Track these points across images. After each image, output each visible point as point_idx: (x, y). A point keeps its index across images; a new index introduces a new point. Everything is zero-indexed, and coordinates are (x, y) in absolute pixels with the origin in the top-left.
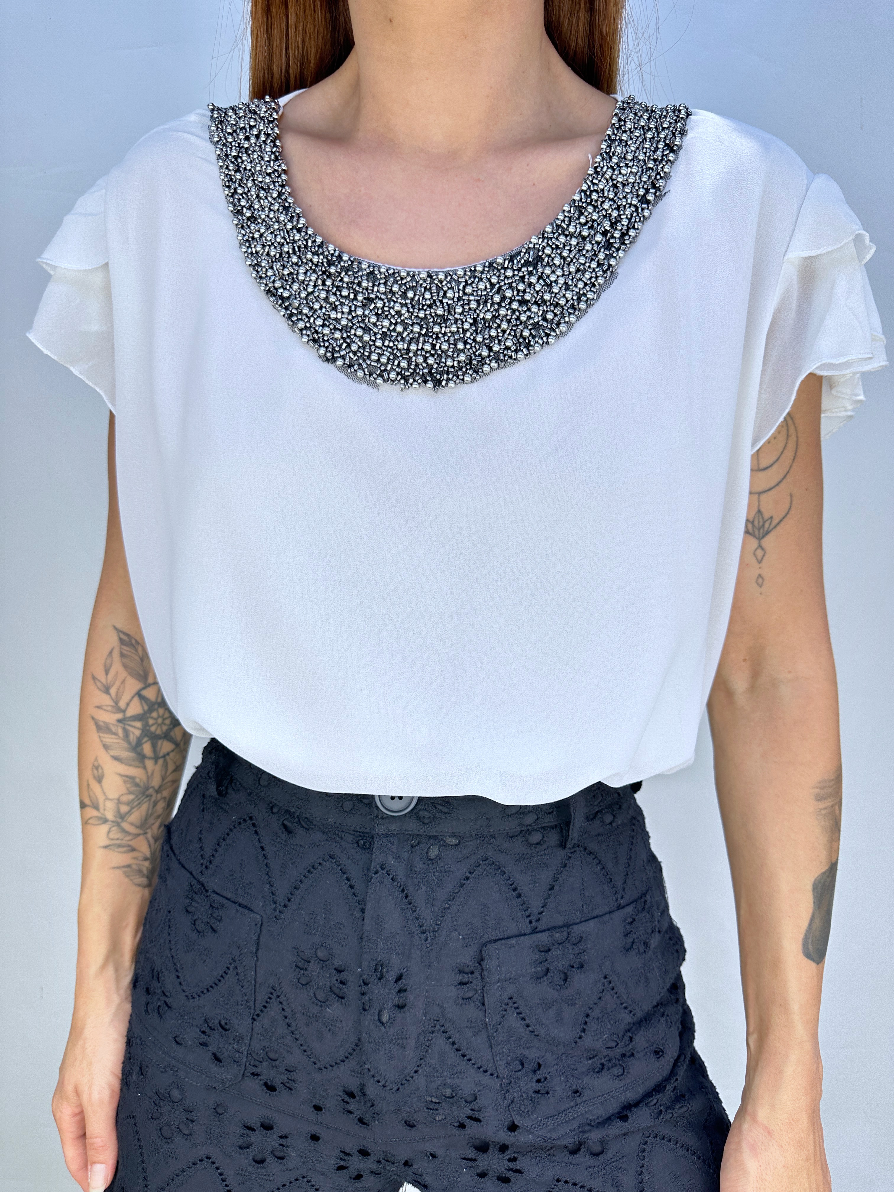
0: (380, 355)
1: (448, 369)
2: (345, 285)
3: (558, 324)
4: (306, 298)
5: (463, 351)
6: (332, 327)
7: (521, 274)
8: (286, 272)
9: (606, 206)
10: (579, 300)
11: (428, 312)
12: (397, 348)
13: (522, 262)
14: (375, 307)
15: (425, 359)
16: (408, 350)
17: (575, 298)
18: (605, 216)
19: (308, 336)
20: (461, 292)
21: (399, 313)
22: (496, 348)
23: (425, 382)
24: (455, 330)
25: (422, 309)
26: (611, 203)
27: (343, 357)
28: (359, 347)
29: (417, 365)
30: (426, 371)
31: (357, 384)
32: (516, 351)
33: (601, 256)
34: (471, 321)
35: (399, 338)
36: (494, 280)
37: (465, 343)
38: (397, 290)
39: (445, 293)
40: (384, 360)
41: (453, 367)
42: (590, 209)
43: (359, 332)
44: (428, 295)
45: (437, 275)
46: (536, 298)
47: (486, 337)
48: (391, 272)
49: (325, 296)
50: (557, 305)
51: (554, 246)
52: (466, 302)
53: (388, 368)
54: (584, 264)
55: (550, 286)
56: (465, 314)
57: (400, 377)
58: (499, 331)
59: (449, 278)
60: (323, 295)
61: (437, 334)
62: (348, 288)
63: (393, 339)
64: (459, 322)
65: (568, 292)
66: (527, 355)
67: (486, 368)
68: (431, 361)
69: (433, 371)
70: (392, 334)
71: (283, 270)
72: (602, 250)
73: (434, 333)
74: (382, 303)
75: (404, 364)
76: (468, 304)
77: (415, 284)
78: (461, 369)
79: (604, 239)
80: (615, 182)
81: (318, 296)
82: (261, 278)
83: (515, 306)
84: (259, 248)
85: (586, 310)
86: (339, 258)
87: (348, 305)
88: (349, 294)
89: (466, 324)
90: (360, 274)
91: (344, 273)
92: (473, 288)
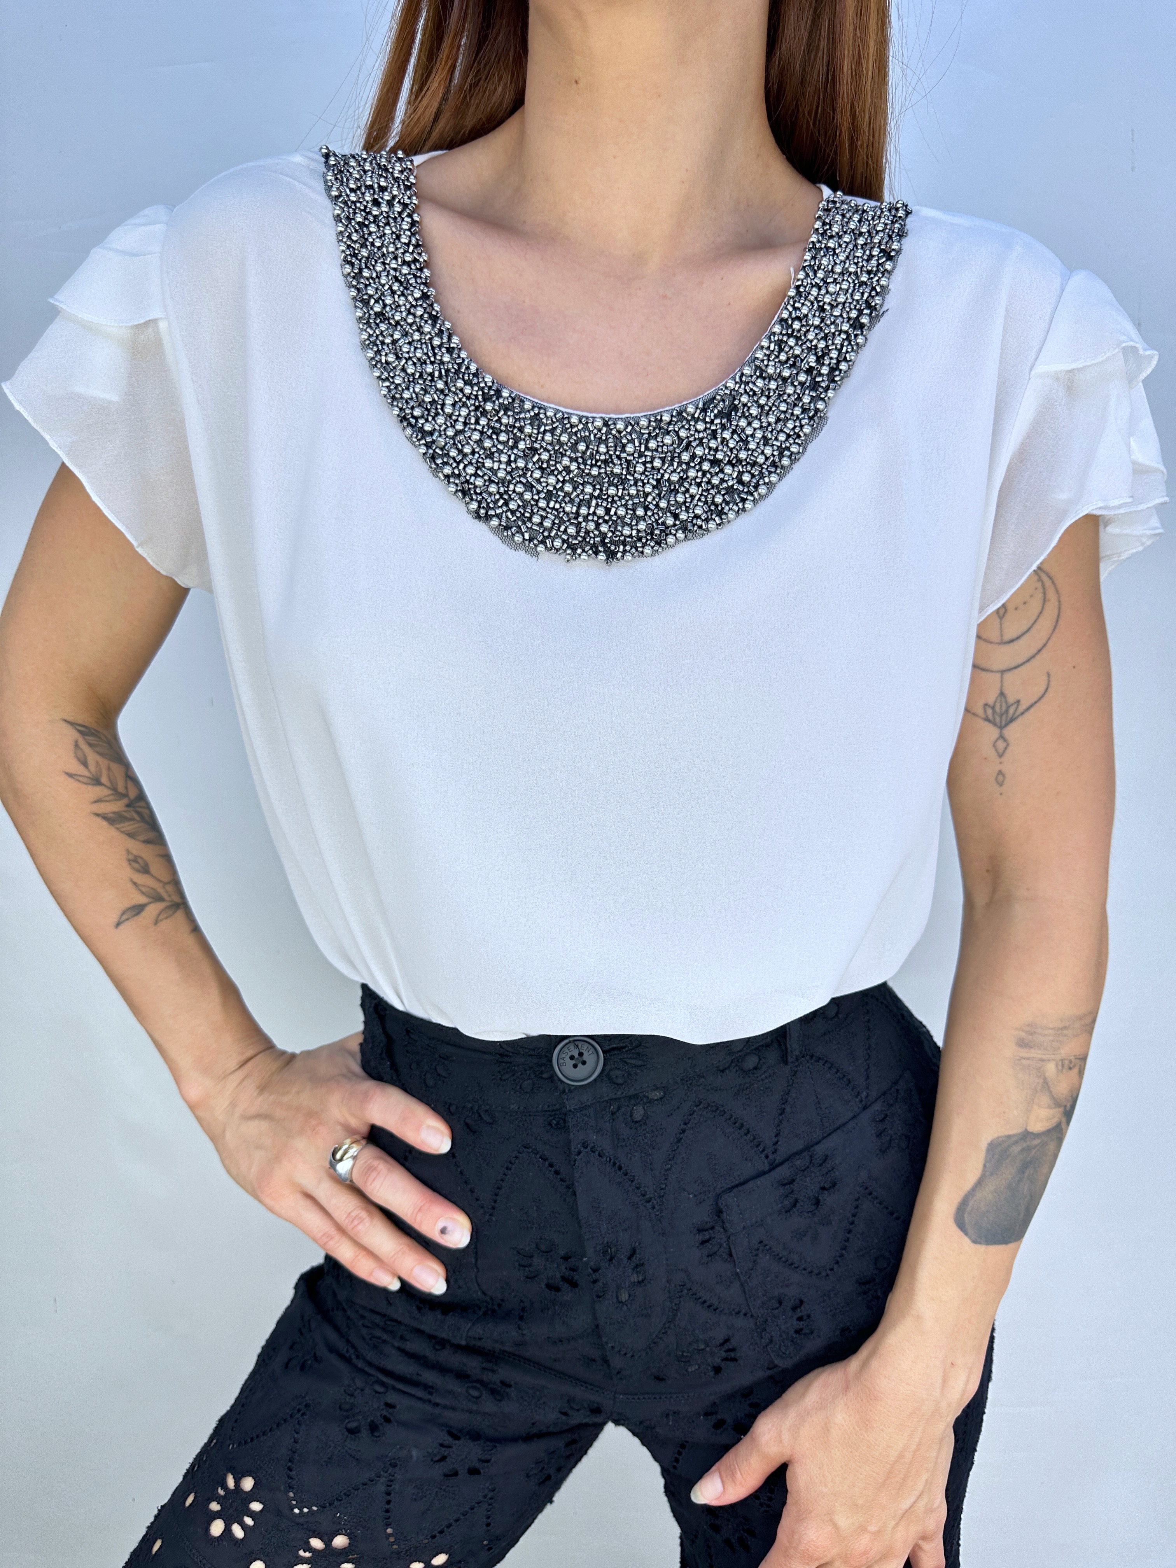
0: (543, 518)
1: (625, 539)
3: (757, 487)
4: (453, 438)
5: (643, 518)
6: (486, 478)
7: (713, 427)
8: (428, 399)
9: (811, 336)
10: (781, 455)
12: (564, 511)
13: (715, 412)
14: (539, 459)
15: (598, 526)
16: (577, 514)
17: (776, 453)
18: (809, 349)
19: (457, 485)
20: (643, 446)
21: (567, 469)
22: (683, 516)
23: (596, 553)
24: (635, 492)
25: (596, 465)
26: (817, 331)
27: (499, 516)
28: (519, 506)
29: (587, 532)
30: (598, 539)
31: (514, 550)
32: (707, 520)
33: (806, 399)
34: (655, 483)
35: (567, 499)
36: (683, 434)
37: (646, 508)
38: (566, 440)
39: (624, 446)
40: (547, 524)
41: (631, 536)
42: (792, 342)
43: (520, 489)
44: (603, 449)
45: (614, 423)
46: (730, 457)
47: (672, 503)
48: (559, 415)
49: (478, 438)
50: (755, 464)
51: (751, 393)
52: (648, 459)
53: (552, 534)
54: (785, 412)
55: (746, 442)
56: (647, 473)
57: (566, 545)
58: (687, 495)
59: (629, 428)
60: (476, 436)
61: (613, 497)
62: (507, 432)
63: (559, 500)
64: (640, 484)
65: (768, 448)
66: (719, 525)
67: (671, 540)
68: (604, 528)
69: (607, 541)
70: (559, 493)
71: (424, 395)
72: (807, 392)
73: (609, 496)
74: (548, 455)
75: (572, 530)
76: (651, 462)
77: (587, 434)
78: (640, 539)
79: (809, 378)
80: (821, 304)
81: (470, 437)
82: (394, 398)
83: (706, 466)
84: (391, 358)
85: (790, 467)
86: (498, 393)
87: (506, 453)
88: (509, 439)
89: (647, 486)
90: (522, 415)
91: (502, 412)
92: (657, 442)
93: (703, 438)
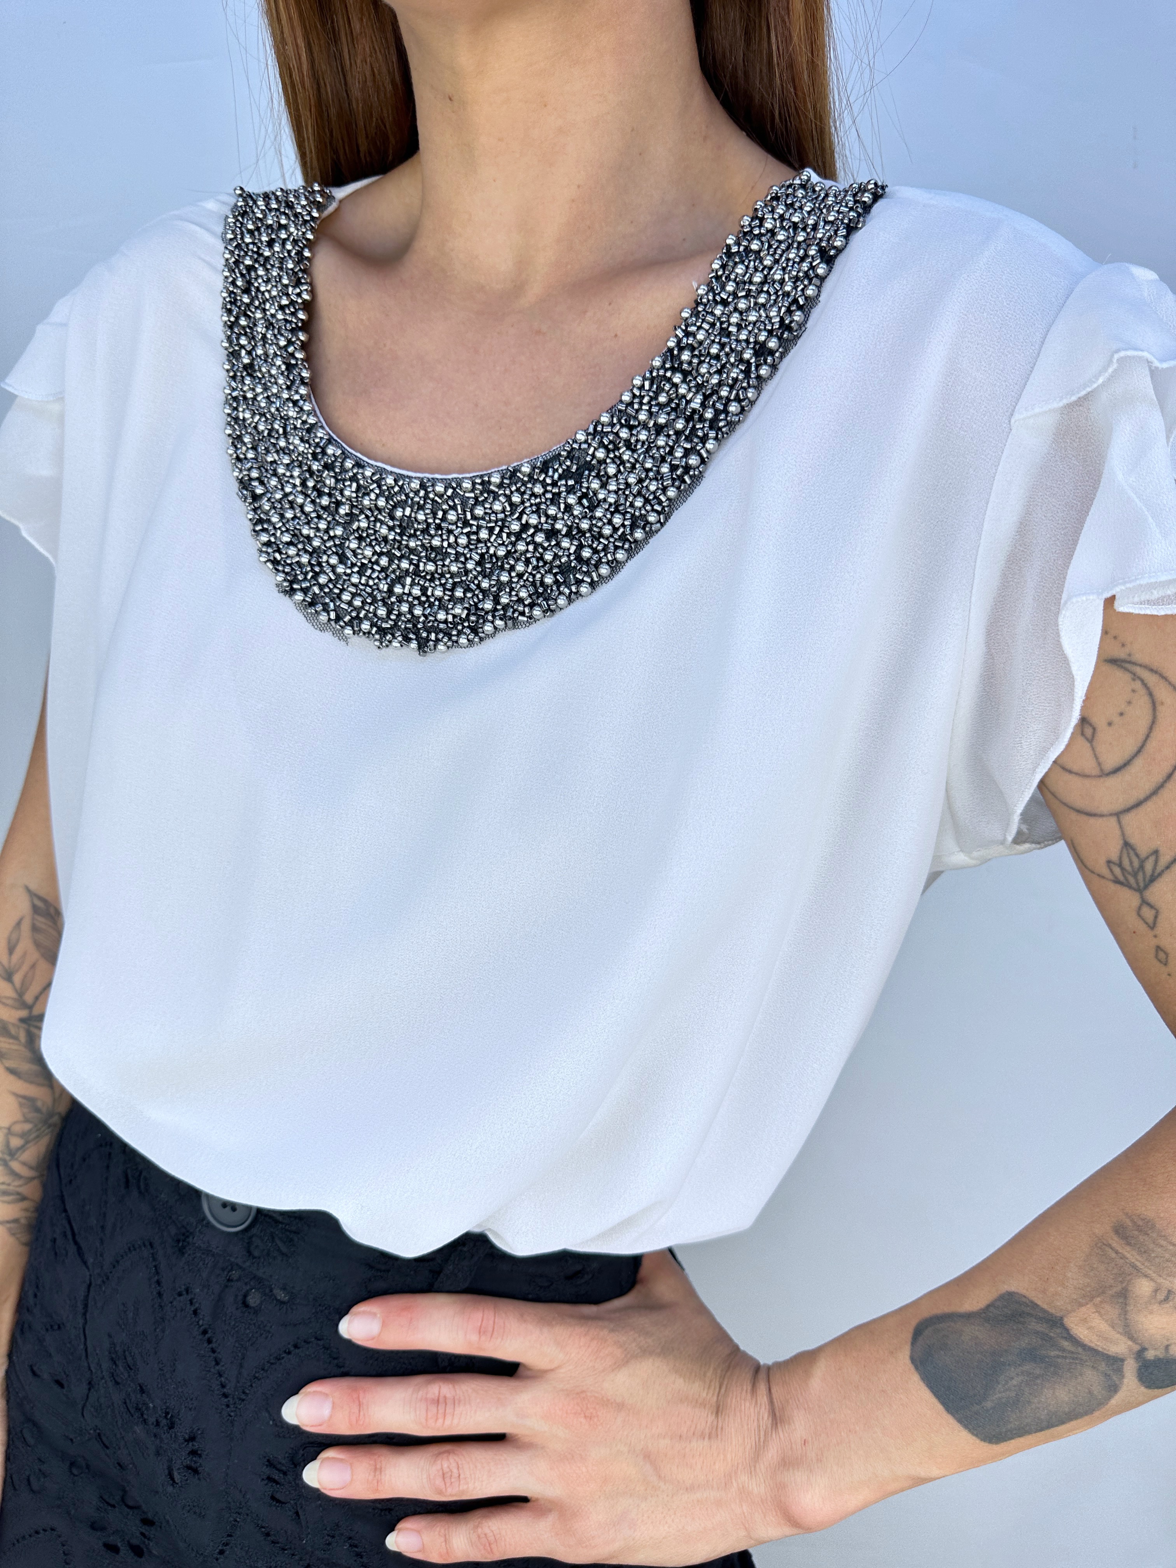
0: (354, 595)
1: (439, 625)
2: (326, 490)
3: (597, 565)
4: (281, 501)
5: (462, 600)
6: (300, 546)
7: (556, 490)
10: (634, 526)
12: (378, 589)
13: (560, 471)
15: (412, 607)
16: (391, 593)
17: (628, 523)
19: (269, 554)
20: (471, 515)
22: (505, 600)
23: (407, 640)
27: (305, 591)
28: (330, 580)
29: (399, 615)
30: (410, 624)
31: (318, 632)
32: (532, 606)
33: (678, 453)
34: (478, 558)
35: (382, 575)
36: (516, 499)
37: (467, 589)
38: (383, 504)
39: (445, 513)
40: (358, 603)
41: (446, 622)
43: (334, 560)
44: (421, 516)
45: (433, 484)
46: (570, 527)
47: (495, 582)
48: (377, 476)
49: (302, 502)
50: (599, 536)
51: (610, 446)
52: (474, 528)
53: (361, 615)
54: (649, 470)
55: (593, 508)
56: (471, 547)
57: (375, 629)
58: (513, 574)
59: (453, 491)
60: (300, 500)
61: (432, 574)
63: (373, 575)
64: (462, 559)
65: (618, 516)
66: (546, 611)
67: (488, 628)
68: (418, 611)
69: (419, 626)
70: (374, 567)
72: (681, 444)
73: (426, 573)
74: (367, 522)
75: (382, 612)
76: (477, 533)
77: (404, 497)
78: (455, 625)
80: (725, 326)
81: (295, 500)
83: (540, 538)
89: (470, 561)
90: (343, 476)
92: (485, 508)
93: (540, 503)
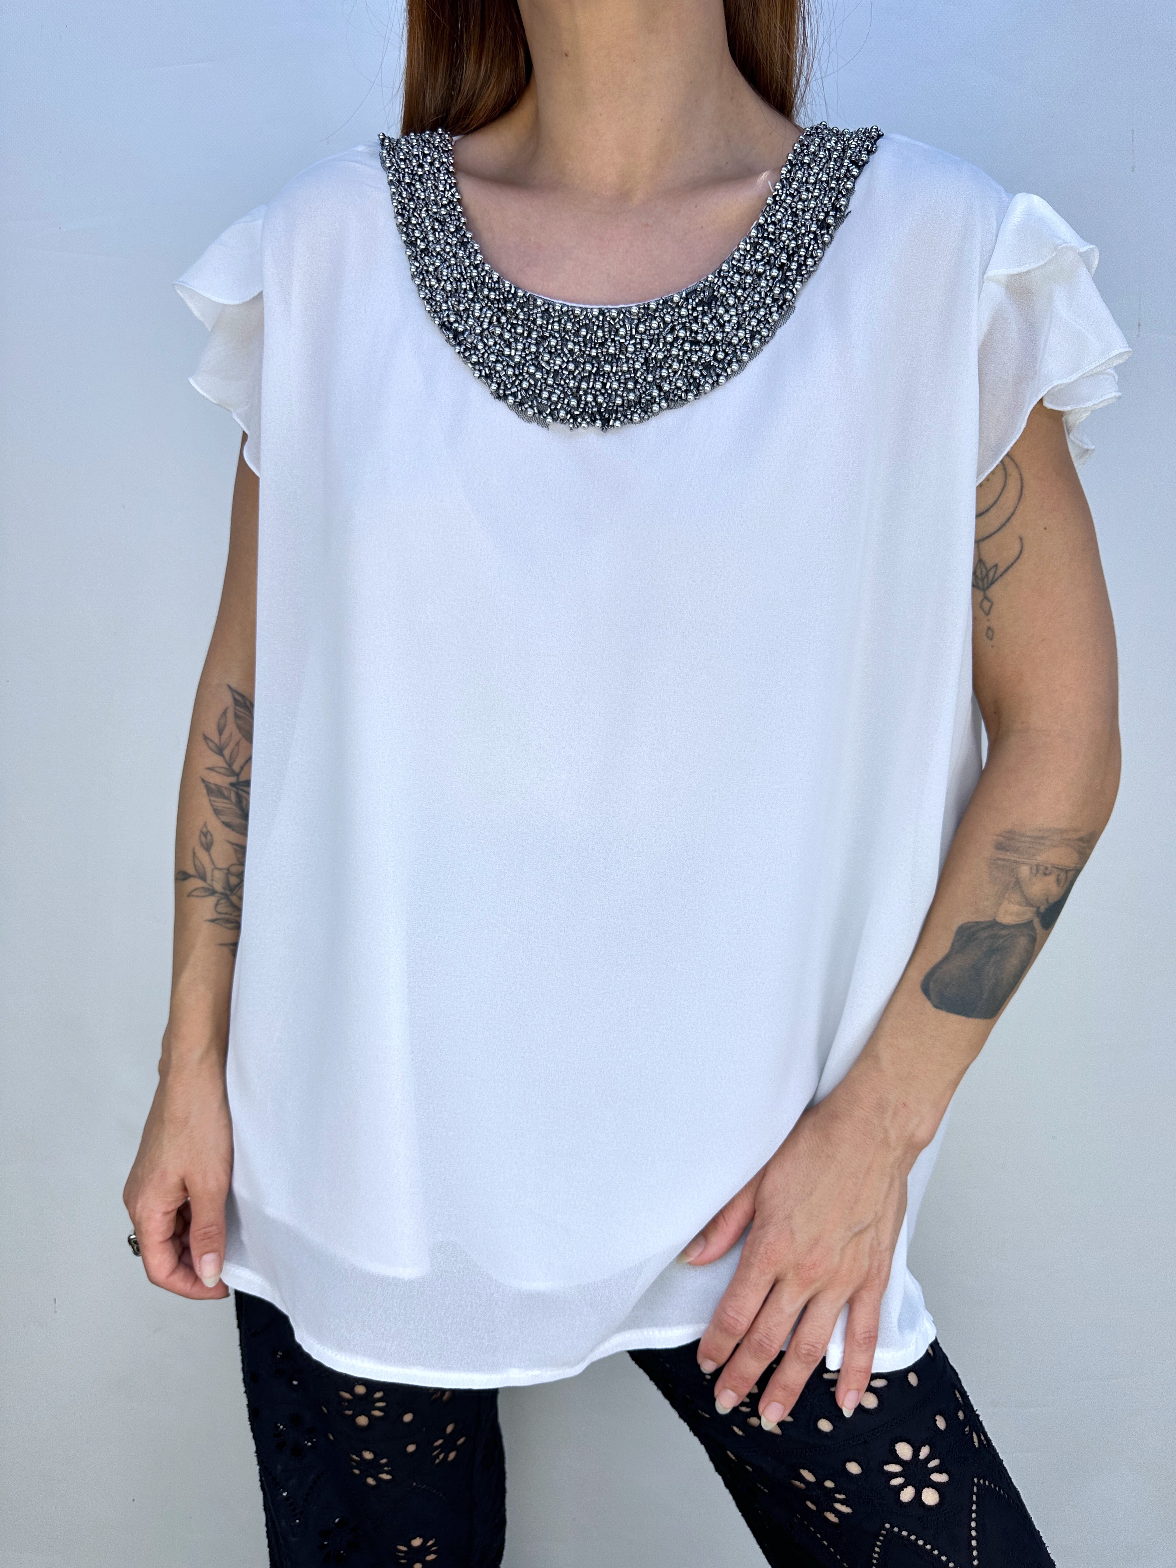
0: (551, 393)
1: (617, 409)
2: (520, 323)
3: (730, 364)
4: (481, 334)
5: (633, 391)
6: (505, 363)
7: (695, 314)
8: (462, 308)
9: (784, 238)
10: (753, 338)
11: (599, 351)
12: (568, 387)
13: (697, 300)
14: (549, 345)
15: (595, 398)
16: (579, 388)
17: (748, 336)
18: (782, 250)
19: (481, 371)
20: (634, 331)
21: (571, 351)
22: (666, 387)
23: (594, 421)
24: (626, 369)
25: (595, 347)
27: (514, 395)
28: (531, 385)
29: (586, 404)
30: (595, 410)
31: (526, 423)
32: (686, 392)
33: (777, 291)
34: (643, 361)
35: (571, 377)
36: (668, 318)
37: (636, 382)
38: (571, 328)
39: (617, 330)
40: (554, 398)
41: (622, 406)
42: (767, 243)
43: (532, 370)
44: (600, 334)
45: (609, 311)
46: (708, 338)
47: (657, 377)
48: (565, 309)
49: (499, 333)
50: (730, 344)
51: (729, 286)
52: (638, 340)
53: (558, 407)
54: (758, 302)
55: (722, 326)
56: (637, 353)
57: (569, 416)
58: (670, 371)
59: (622, 315)
60: (498, 331)
61: (608, 373)
62: (523, 325)
63: (564, 377)
64: (631, 361)
65: (741, 331)
66: (697, 395)
67: (656, 408)
68: (600, 399)
69: (602, 410)
70: (564, 372)
71: (458, 305)
72: (778, 285)
73: (605, 372)
74: (556, 341)
75: (574, 403)
76: (641, 343)
77: (588, 322)
78: (629, 408)
79: (781, 274)
80: (794, 210)
81: (493, 332)
82: (435, 312)
83: (687, 347)
84: (433, 282)
85: (760, 348)
86: (515, 295)
87: (522, 342)
88: (523, 332)
89: (637, 363)
90: (535, 311)
91: (519, 310)
92: (646, 326)
93: (685, 322)
